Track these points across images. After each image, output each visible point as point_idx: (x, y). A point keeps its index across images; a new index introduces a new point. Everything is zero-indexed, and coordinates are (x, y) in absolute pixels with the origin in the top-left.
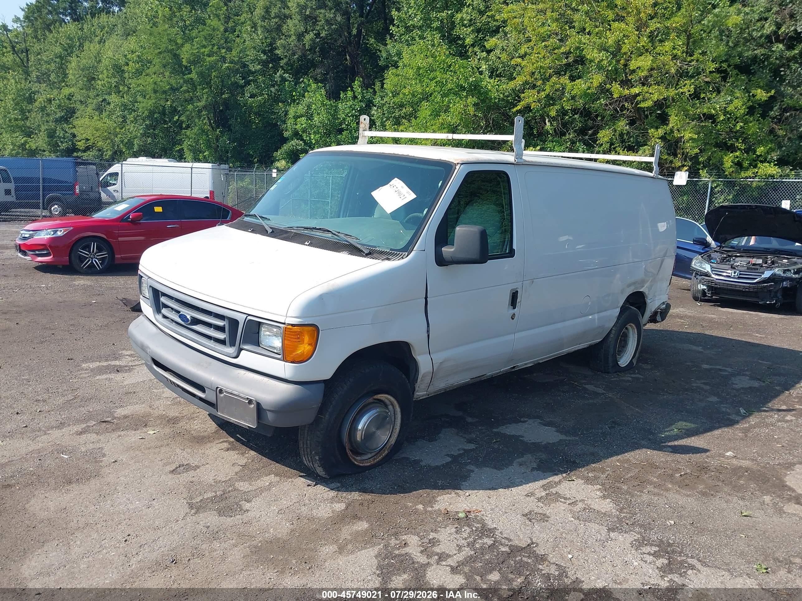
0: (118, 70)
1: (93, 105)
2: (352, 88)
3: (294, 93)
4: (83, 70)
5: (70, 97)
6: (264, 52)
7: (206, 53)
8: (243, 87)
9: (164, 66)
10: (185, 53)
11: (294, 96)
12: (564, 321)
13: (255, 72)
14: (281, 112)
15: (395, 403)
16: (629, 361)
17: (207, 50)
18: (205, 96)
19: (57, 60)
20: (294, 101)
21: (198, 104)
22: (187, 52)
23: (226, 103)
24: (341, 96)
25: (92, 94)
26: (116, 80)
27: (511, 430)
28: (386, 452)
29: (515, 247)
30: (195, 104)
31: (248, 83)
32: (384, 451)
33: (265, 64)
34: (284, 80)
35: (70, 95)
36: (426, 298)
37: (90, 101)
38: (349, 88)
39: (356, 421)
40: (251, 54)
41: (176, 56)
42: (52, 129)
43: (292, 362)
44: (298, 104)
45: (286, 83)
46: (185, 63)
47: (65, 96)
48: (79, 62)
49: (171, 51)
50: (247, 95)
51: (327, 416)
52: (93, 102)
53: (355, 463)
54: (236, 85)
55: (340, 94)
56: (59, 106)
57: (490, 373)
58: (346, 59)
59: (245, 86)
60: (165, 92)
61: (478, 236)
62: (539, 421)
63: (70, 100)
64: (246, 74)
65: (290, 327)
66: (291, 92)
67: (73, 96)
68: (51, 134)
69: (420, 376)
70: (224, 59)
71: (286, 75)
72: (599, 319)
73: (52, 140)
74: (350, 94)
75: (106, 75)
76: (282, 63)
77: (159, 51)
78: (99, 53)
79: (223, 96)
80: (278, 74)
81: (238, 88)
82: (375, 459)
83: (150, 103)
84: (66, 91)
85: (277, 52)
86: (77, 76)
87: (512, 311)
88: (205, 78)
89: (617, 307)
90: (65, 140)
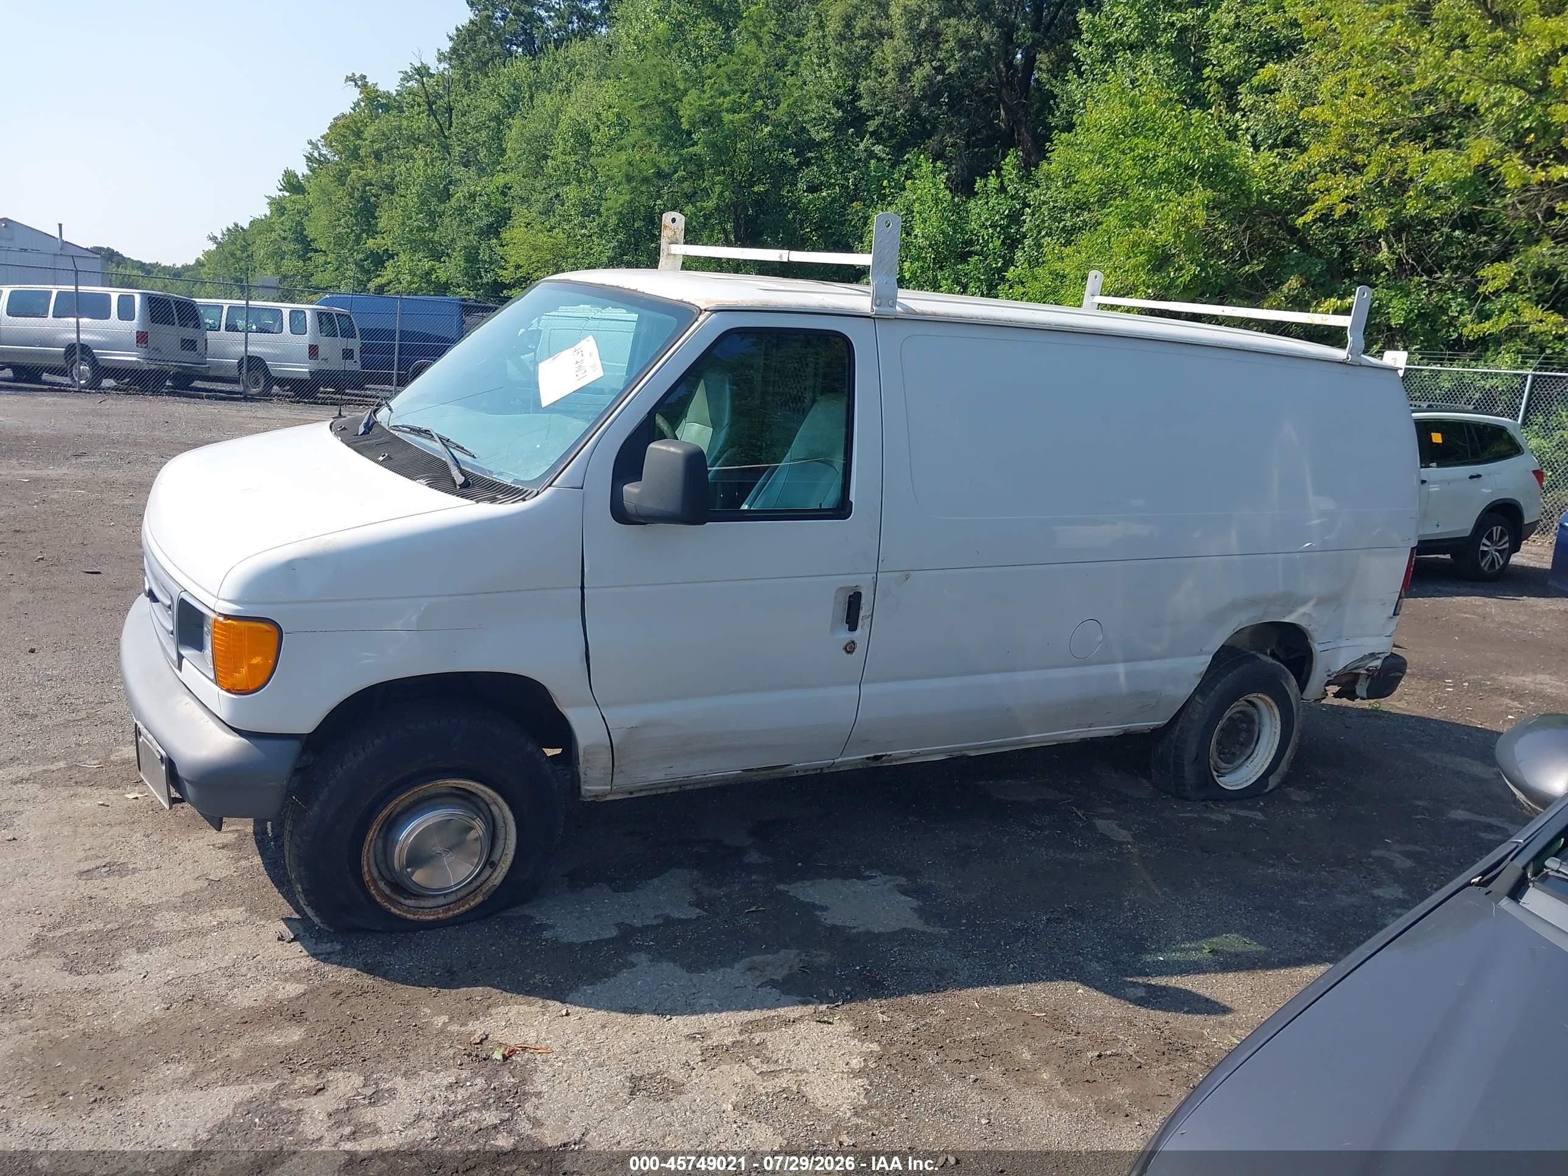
0: (583, 138)
1: (540, 204)
2: (999, 170)
3: (885, 183)
4: (528, 142)
5: (505, 190)
6: (838, 104)
7: (725, 105)
8: (794, 171)
9: (650, 132)
10: (687, 107)
11: (884, 188)
12: (1013, 670)
13: (819, 144)
14: (857, 218)
15: (500, 800)
16: (1254, 779)
17: (726, 102)
18: (718, 189)
19: (492, 124)
20: (883, 197)
21: (705, 205)
22: (691, 105)
23: (760, 202)
24: (977, 185)
25: (540, 183)
26: (577, 157)
27: (809, 892)
28: (480, 899)
29: (852, 498)
30: (698, 204)
31: (807, 163)
32: (475, 896)
33: (840, 127)
34: (871, 155)
35: (505, 186)
36: (582, 588)
37: (536, 196)
38: (994, 172)
39: (393, 825)
40: (815, 108)
41: (673, 114)
42: (473, 247)
43: (228, 691)
44: (890, 204)
45: (872, 161)
46: (685, 126)
47: (498, 188)
48: (524, 127)
49: (663, 103)
50: (801, 185)
51: (316, 808)
52: (540, 201)
53: (393, 910)
54: (783, 166)
55: (975, 181)
56: (487, 206)
57: (801, 763)
58: (997, 116)
59: (799, 169)
60: (646, 180)
61: (680, 466)
62: (903, 881)
63: (504, 194)
64: (804, 146)
65: (221, 619)
66: (879, 180)
67: (510, 189)
68: (472, 257)
69: (581, 753)
70: (761, 118)
71: (878, 149)
72: (1128, 675)
73: (471, 267)
74: (993, 182)
75: (560, 149)
76: (872, 125)
77: (641, 103)
78: (558, 111)
79: (756, 189)
80: (862, 146)
81: (783, 173)
82: (449, 909)
83: (621, 202)
84: (500, 180)
85: (861, 103)
86: (518, 153)
87: (845, 636)
88: (722, 152)
89: (1201, 653)
90: (493, 267)
